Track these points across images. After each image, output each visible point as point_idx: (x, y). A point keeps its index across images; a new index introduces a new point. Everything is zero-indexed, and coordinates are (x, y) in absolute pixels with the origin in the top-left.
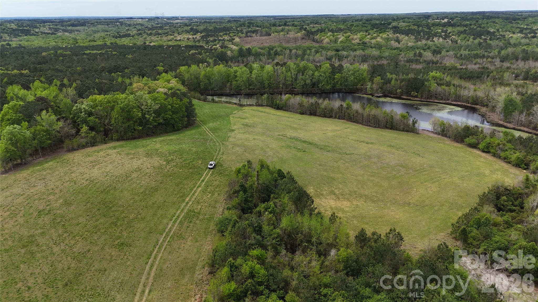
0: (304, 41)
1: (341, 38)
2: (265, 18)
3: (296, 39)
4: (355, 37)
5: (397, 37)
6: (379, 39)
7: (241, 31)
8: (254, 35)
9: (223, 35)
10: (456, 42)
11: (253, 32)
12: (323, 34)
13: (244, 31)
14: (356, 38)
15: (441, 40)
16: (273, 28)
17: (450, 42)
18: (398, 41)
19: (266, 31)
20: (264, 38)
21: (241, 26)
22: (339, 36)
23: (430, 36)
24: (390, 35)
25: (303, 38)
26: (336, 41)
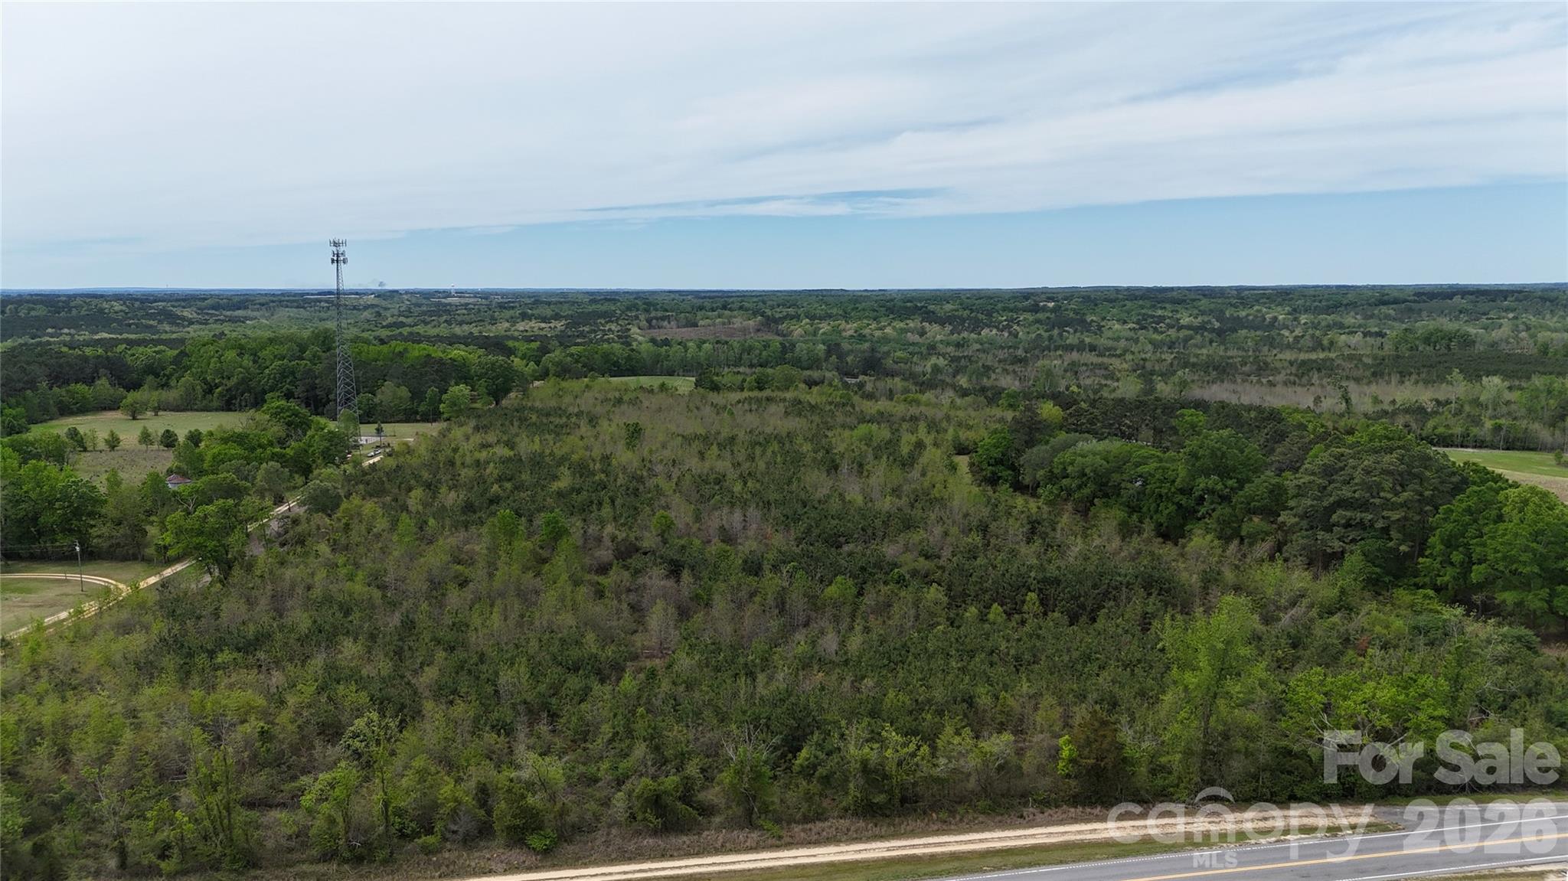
0: (760, 334)
1: (825, 327)
2: (672, 296)
3: (744, 331)
4: (849, 326)
5: (923, 328)
6: (888, 330)
7: (637, 317)
8: (665, 323)
9: (607, 323)
10: (1016, 336)
11: (663, 318)
12: (794, 321)
13: (642, 317)
14: (850, 328)
15: (994, 331)
16: (700, 314)
17: (1006, 334)
18: (922, 333)
19: (686, 318)
20: (684, 330)
21: (629, 309)
22: (821, 326)
23: (977, 326)
24: (912, 325)
25: (758, 330)
26: (815, 334)
